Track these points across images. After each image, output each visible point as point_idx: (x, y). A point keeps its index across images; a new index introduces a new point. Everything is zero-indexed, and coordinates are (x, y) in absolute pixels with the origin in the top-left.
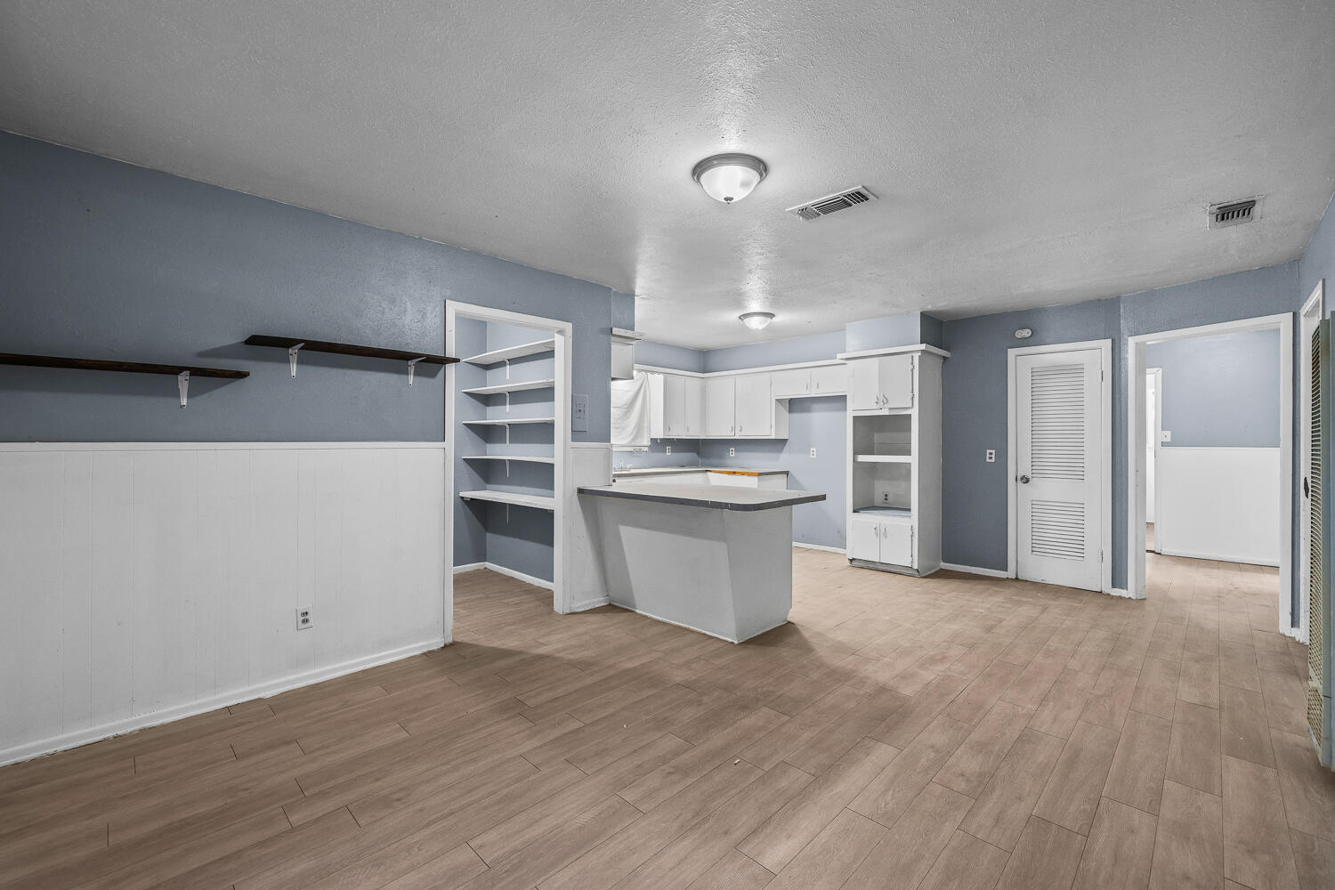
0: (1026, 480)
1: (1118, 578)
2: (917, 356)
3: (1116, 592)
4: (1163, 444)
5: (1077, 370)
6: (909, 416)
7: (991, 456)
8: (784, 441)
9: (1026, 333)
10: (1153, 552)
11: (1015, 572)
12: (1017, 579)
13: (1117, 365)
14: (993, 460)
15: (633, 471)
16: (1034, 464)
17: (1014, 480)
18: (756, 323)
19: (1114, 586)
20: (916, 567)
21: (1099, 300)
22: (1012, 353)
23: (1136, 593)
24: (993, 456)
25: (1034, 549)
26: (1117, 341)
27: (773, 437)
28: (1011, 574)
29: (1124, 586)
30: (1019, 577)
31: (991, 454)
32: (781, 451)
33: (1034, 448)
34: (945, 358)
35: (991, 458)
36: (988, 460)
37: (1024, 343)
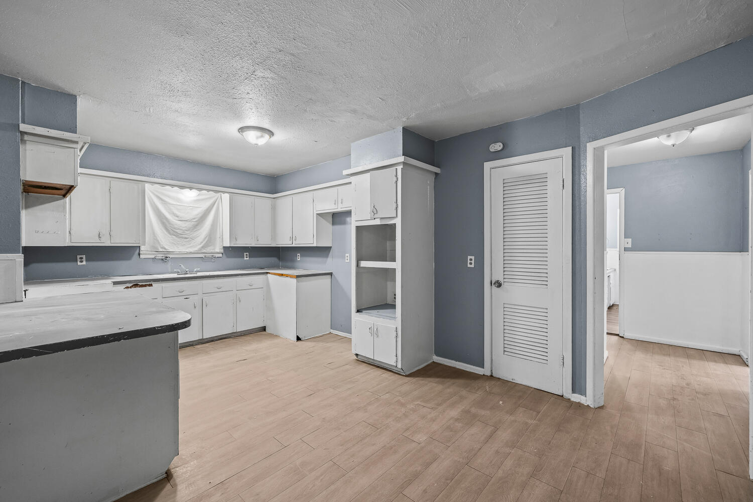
0: (499, 285)
1: (578, 385)
2: (400, 168)
3: (576, 398)
4: (626, 249)
5: (541, 179)
6: (393, 226)
7: (471, 261)
8: (329, 249)
9: (498, 146)
10: (618, 335)
11: (490, 370)
12: (492, 376)
13: (577, 172)
14: (473, 266)
15: (199, 274)
16: (505, 269)
17: (489, 284)
18: (252, 137)
19: (574, 391)
20: (399, 366)
21: (561, 109)
22: (487, 165)
23: (594, 401)
24: (473, 262)
25: (506, 349)
26: (577, 149)
27: (315, 245)
28: (486, 371)
29: (583, 393)
30: (494, 375)
31: (471, 260)
32: (327, 256)
33: (505, 255)
34: (436, 174)
35: (471, 264)
36: (469, 266)
37: (497, 156)
